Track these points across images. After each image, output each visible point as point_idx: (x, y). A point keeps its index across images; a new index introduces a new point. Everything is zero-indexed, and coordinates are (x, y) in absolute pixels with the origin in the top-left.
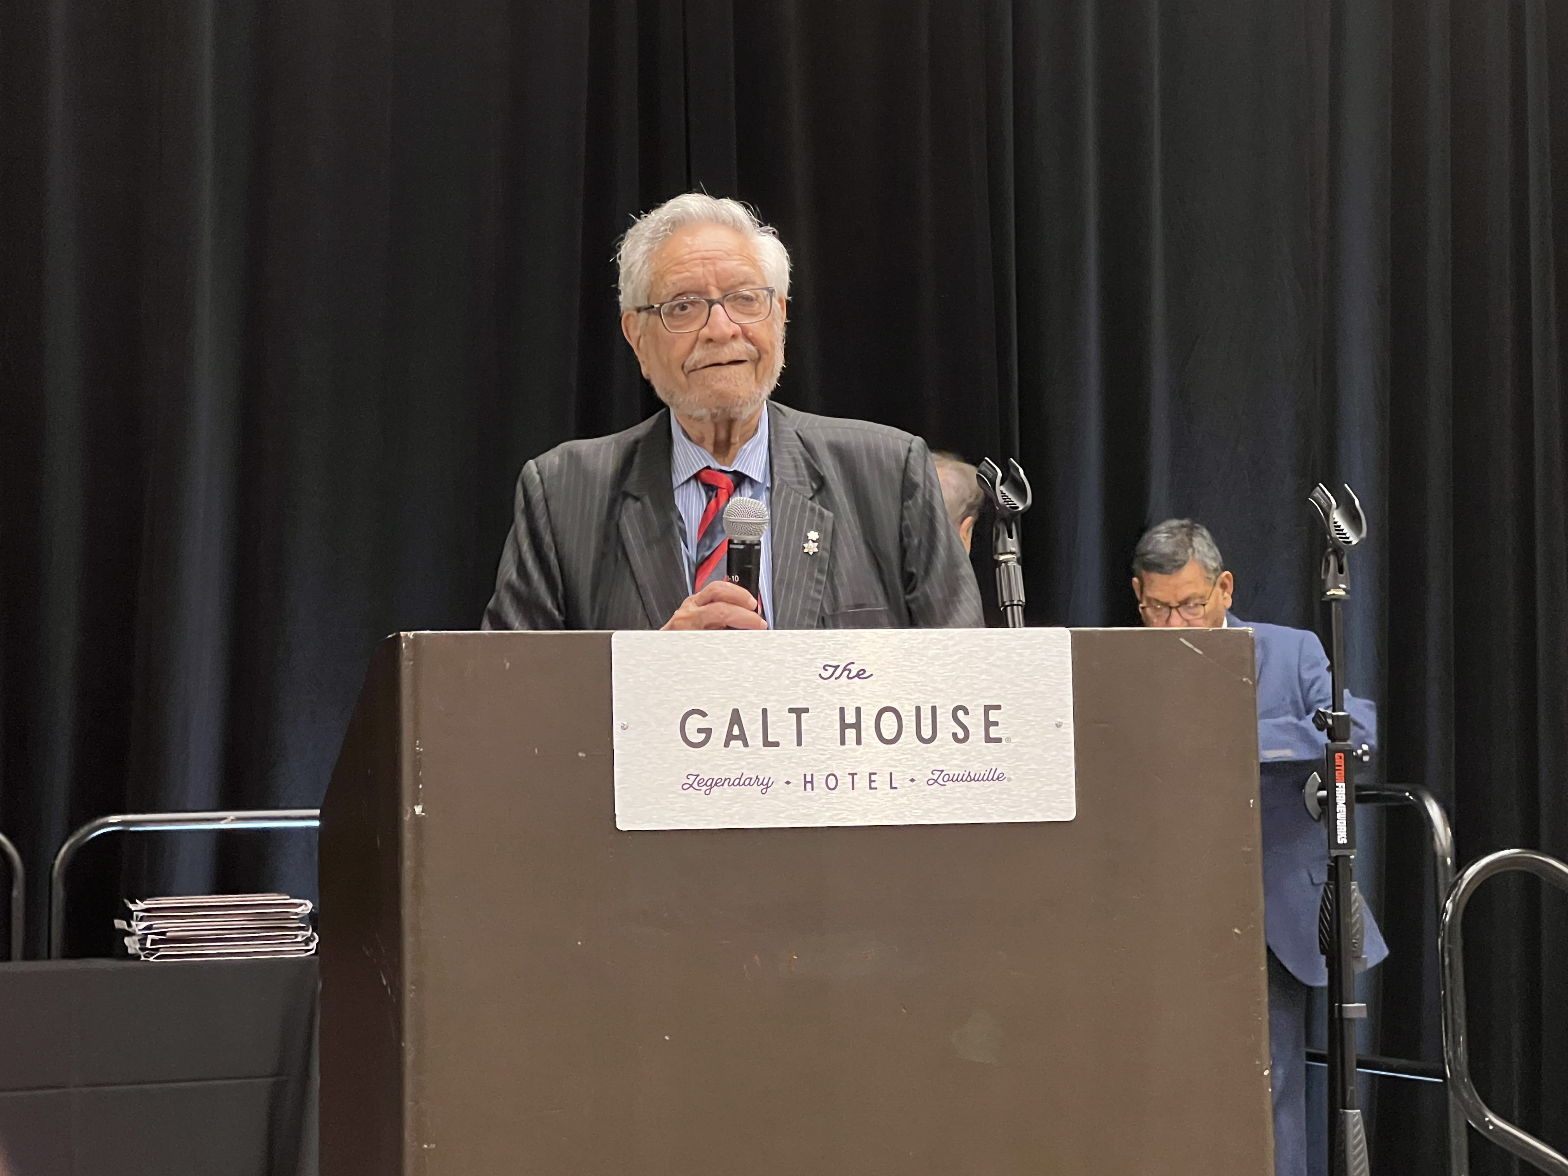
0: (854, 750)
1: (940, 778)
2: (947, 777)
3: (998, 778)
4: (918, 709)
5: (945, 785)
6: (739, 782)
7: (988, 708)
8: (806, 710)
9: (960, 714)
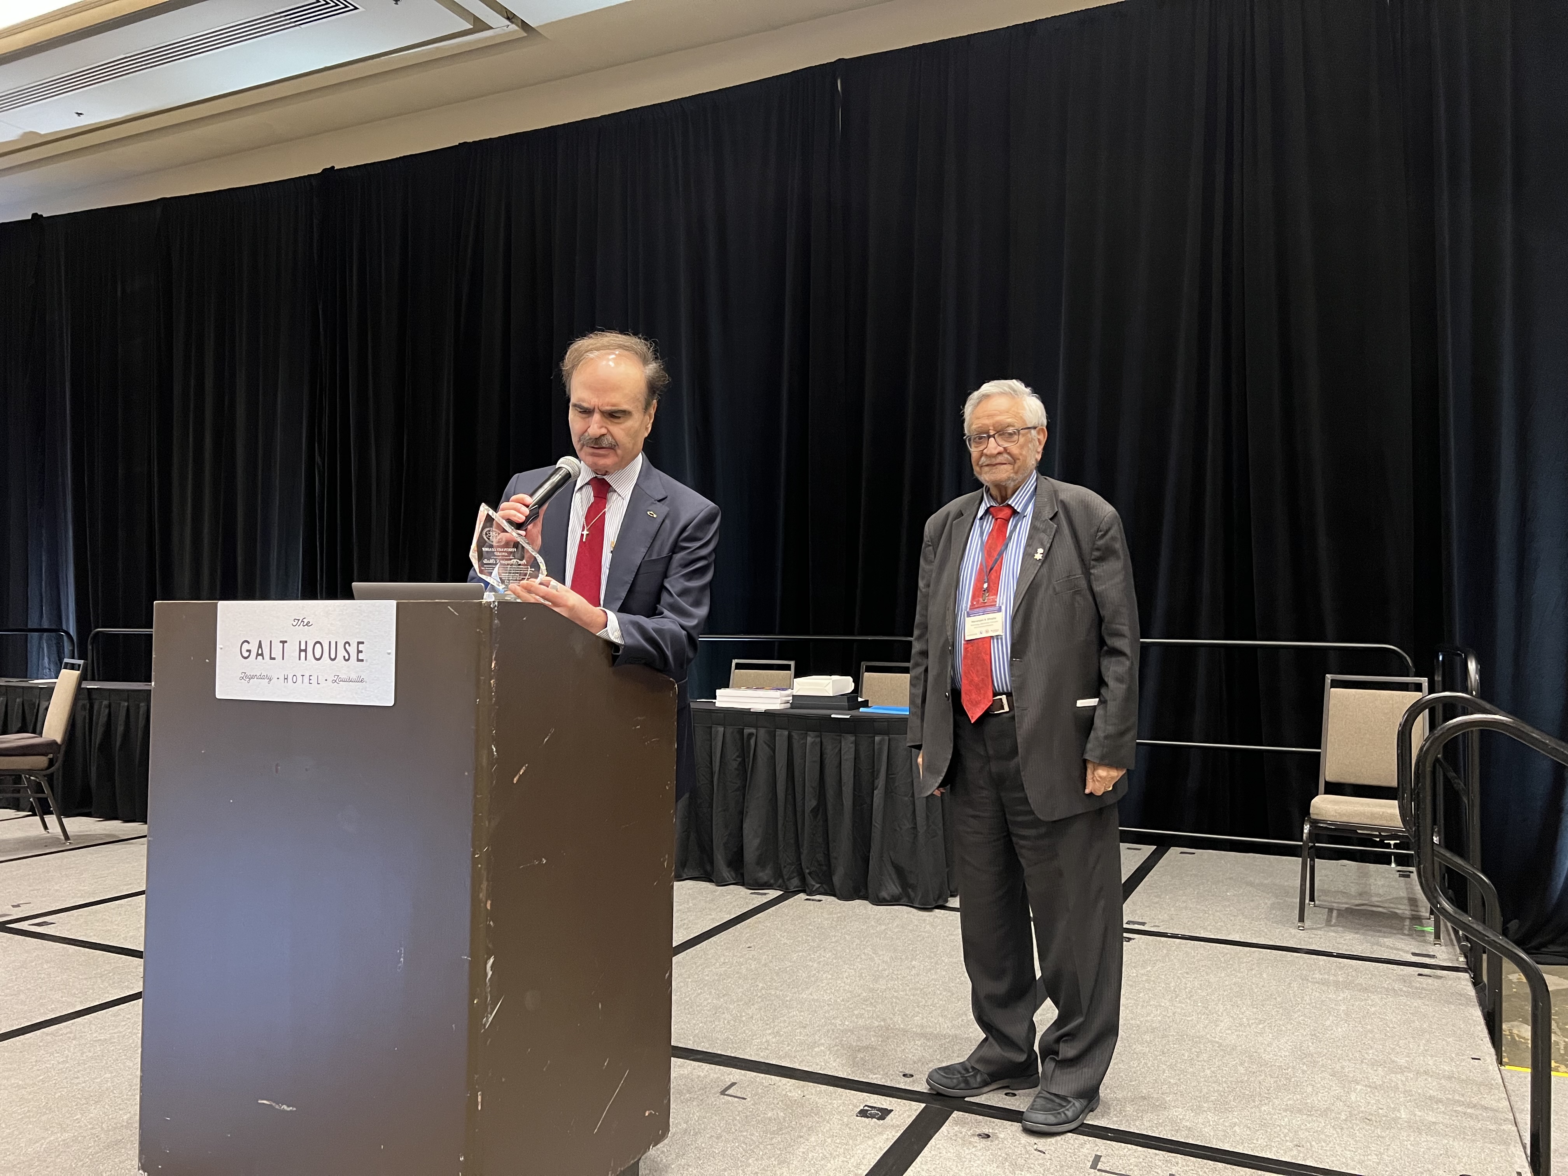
0: (304, 663)
1: (337, 679)
2: (340, 680)
3: (361, 681)
4: (330, 642)
5: (340, 684)
6: (261, 677)
7: (359, 643)
8: (286, 642)
9: (347, 645)
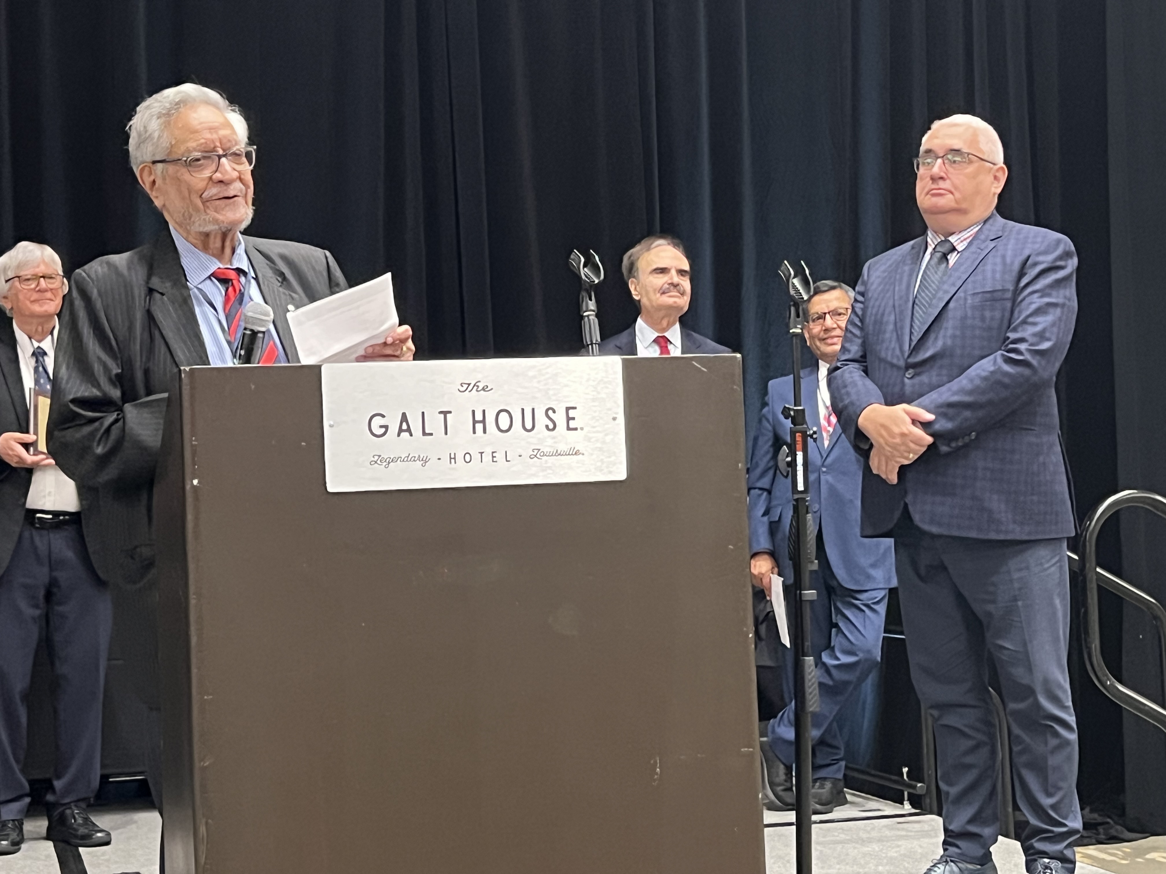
0: (481, 437)
1: (537, 454)
2: (542, 454)
3: (576, 453)
4: (523, 410)
5: (541, 459)
6: (409, 459)
7: (568, 409)
8: (450, 412)
9: (550, 412)
